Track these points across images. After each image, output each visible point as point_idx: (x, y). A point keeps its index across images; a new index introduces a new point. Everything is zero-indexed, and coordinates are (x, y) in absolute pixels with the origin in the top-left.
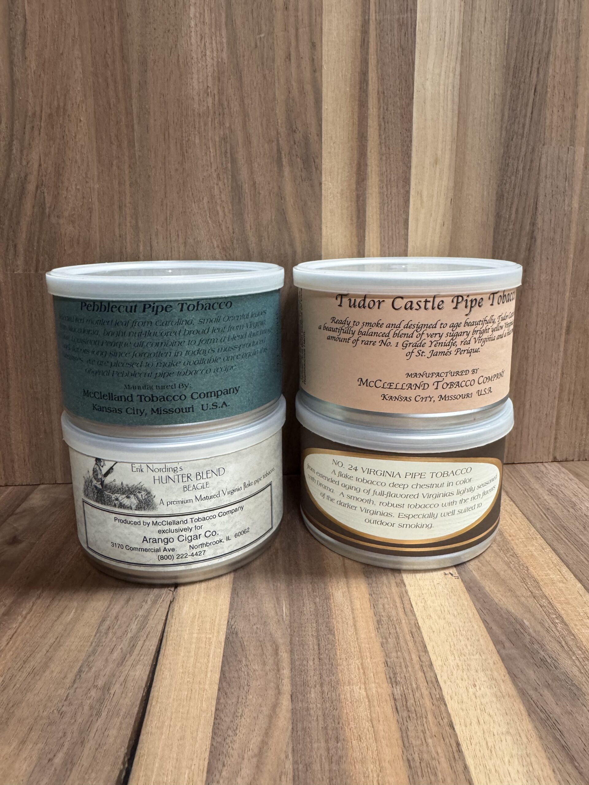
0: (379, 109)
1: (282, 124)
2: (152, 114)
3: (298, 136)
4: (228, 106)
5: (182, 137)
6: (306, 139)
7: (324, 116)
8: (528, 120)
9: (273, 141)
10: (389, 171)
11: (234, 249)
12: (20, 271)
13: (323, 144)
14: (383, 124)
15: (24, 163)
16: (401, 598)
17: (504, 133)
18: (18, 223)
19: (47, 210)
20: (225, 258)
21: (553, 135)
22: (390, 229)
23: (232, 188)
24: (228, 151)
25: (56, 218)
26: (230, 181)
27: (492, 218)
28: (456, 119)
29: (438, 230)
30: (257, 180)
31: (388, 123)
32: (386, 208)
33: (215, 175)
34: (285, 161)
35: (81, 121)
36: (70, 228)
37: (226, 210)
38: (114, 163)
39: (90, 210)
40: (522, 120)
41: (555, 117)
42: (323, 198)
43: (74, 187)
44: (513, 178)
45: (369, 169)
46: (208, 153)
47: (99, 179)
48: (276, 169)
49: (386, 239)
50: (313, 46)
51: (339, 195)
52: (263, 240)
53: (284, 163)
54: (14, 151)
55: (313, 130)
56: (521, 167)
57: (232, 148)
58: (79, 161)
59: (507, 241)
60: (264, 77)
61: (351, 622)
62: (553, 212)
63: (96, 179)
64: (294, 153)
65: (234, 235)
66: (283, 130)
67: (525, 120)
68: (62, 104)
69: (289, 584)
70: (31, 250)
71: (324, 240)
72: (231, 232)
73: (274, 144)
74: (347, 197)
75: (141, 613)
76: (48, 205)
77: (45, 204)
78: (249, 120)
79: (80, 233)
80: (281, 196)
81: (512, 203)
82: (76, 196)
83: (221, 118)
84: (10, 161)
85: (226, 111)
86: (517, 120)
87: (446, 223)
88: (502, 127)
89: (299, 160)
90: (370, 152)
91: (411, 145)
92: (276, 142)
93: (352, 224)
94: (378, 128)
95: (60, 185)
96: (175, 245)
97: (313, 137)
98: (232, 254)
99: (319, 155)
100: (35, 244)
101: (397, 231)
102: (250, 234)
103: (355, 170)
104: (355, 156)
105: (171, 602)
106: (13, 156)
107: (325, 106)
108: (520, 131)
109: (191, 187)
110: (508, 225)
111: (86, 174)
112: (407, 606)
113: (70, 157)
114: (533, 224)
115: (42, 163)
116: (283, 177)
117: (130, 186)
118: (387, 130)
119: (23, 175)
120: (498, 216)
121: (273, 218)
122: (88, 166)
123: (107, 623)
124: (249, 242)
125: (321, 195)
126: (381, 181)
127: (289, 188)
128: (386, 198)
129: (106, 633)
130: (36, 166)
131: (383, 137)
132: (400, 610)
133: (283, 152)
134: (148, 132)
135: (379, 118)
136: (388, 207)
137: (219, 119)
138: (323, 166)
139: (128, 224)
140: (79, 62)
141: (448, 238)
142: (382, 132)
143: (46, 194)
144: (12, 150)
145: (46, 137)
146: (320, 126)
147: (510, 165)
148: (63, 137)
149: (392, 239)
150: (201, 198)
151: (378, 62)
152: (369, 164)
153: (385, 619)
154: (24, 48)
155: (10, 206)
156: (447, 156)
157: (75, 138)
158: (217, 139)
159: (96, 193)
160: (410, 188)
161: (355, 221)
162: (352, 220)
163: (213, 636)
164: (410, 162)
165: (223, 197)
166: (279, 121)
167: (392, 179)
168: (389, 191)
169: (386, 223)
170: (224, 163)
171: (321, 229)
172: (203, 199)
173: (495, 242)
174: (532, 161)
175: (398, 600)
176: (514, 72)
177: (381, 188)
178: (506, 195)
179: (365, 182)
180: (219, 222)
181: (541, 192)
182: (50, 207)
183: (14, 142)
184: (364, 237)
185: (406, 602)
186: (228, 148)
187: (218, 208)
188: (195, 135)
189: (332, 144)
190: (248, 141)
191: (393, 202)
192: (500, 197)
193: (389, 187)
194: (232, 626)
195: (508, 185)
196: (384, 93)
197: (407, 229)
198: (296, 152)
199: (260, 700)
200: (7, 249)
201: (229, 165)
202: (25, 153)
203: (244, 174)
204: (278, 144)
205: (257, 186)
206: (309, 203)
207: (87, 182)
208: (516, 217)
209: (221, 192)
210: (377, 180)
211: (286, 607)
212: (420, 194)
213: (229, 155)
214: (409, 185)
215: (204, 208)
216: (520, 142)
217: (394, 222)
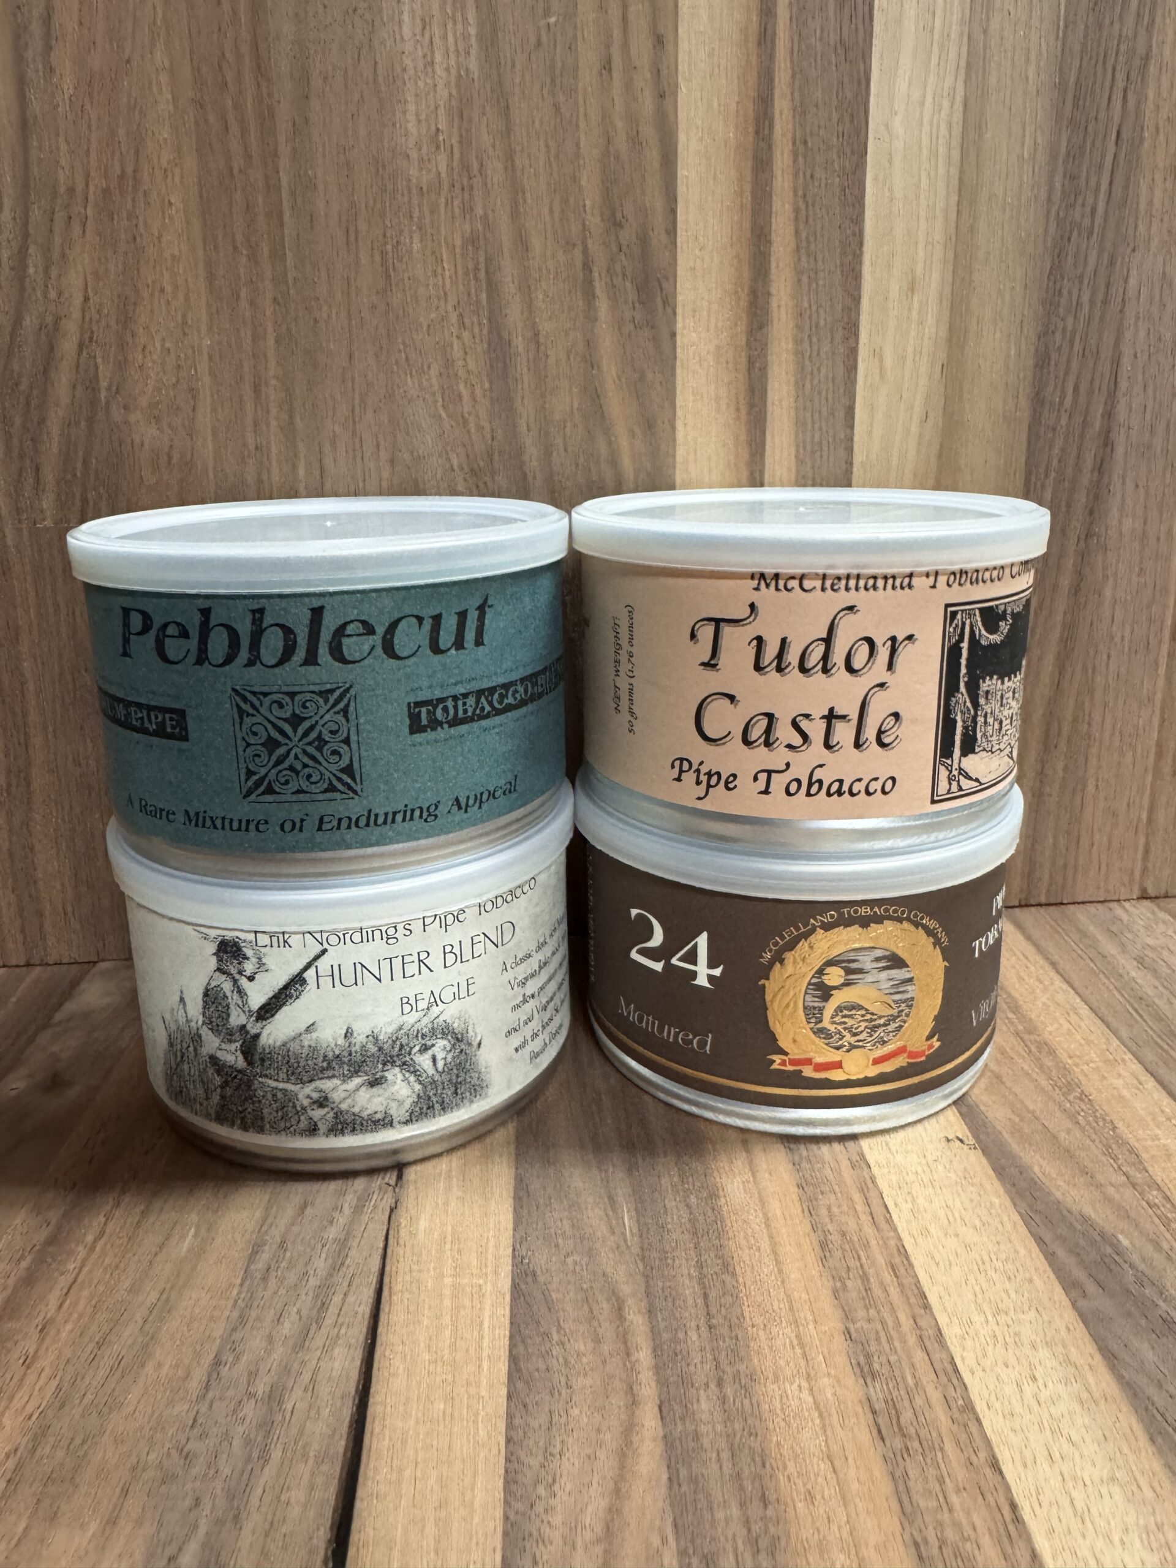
0: (796, 175)
1: (593, 208)
2: (321, 188)
3: (627, 235)
4: (480, 171)
5: (385, 236)
6: (644, 240)
7: (681, 189)
8: (1102, 196)
9: (574, 245)
10: (814, 308)
11: (493, 473)
12: (49, 523)
13: (679, 250)
14: (803, 207)
15: (53, 294)
16: (863, 1190)
17: (1053, 225)
18: (42, 421)
19: (103, 394)
20: (475, 491)
21: (1154, 229)
22: (817, 426)
23: (489, 345)
24: (482, 266)
25: (122, 411)
26: (485, 331)
27: (1024, 403)
28: (954, 198)
29: (914, 429)
30: (540, 328)
31: (813, 205)
32: (808, 386)
33: (453, 318)
34: (599, 287)
35: (170, 203)
36: (153, 431)
37: (478, 391)
38: (243, 294)
39: (193, 392)
40: (1090, 200)
41: (1158, 193)
42: (678, 363)
43: (158, 345)
44: (1070, 320)
45: (774, 303)
46: (439, 271)
47: (210, 329)
48: (581, 303)
49: (809, 447)
50: (659, 41)
51: (711, 358)
52: (555, 454)
53: (598, 292)
54: (31, 270)
55: (659, 220)
56: (1085, 298)
57: (488, 261)
58: (169, 289)
59: (1056, 451)
60: (556, 107)
61: (765, 1245)
62: (1150, 390)
63: (204, 328)
64: (618, 268)
65: (495, 443)
66: (595, 221)
67: (1096, 198)
68: (129, 170)
69: (631, 1169)
70: (69, 477)
71: (680, 453)
72: (489, 437)
73: (578, 253)
74: (727, 363)
75: (332, 1233)
76: (104, 384)
77: (98, 381)
78: (525, 201)
79: (172, 440)
80: (591, 362)
81: (1067, 373)
82: (163, 364)
83: (466, 196)
84: (22, 289)
85: (477, 182)
86: (1080, 201)
87: (931, 415)
88: (1048, 212)
89: (628, 284)
90: (777, 267)
91: (861, 253)
92: (580, 247)
93: (738, 418)
94: (792, 216)
95: (130, 340)
96: (372, 465)
97: (658, 238)
98: (490, 484)
99: (671, 274)
100: (79, 465)
101: (831, 432)
102: (529, 441)
103: (744, 304)
104: (746, 275)
105: (392, 1210)
106: (28, 280)
107: (682, 172)
108: (1087, 222)
109: (404, 343)
110: (1059, 418)
111: (184, 316)
112: (878, 1211)
113: (150, 282)
114: (1109, 415)
115: (91, 294)
116: (596, 320)
117: (277, 341)
118: (811, 220)
119: (49, 319)
120: (1038, 400)
121: (576, 406)
122: (187, 298)
123: (265, 1256)
124: (526, 458)
125: (675, 358)
126: (799, 327)
127: (607, 342)
128: (807, 362)
129: (265, 1279)
130: (78, 301)
131: (804, 236)
132: (865, 1219)
133: (595, 269)
134: (312, 228)
135: (795, 194)
136: (812, 380)
137: (463, 200)
138: (680, 298)
139: (274, 423)
140: (164, 78)
141: (936, 447)
142: (802, 226)
143: (99, 360)
144: (25, 267)
145: (98, 238)
146: (674, 211)
147: (1065, 292)
148: (135, 238)
149: (822, 449)
150: (425, 367)
151: (793, 76)
152: (773, 291)
153: (835, 1238)
154: (48, 48)
155: (24, 386)
156: (936, 276)
157: (160, 242)
158: (458, 242)
159: (205, 357)
160: (857, 344)
161: (744, 411)
162: (738, 410)
163: (486, 1283)
164: (858, 287)
165: (472, 365)
166: (588, 202)
167: (822, 323)
168: (815, 348)
169: (809, 415)
170: (473, 291)
171: (673, 428)
172: (429, 367)
173: (1031, 453)
174: (1108, 285)
175: (857, 1197)
176: (1076, 99)
177: (798, 342)
178: (1054, 356)
179: (765, 330)
180: (463, 417)
181: (1127, 351)
182: (109, 388)
183: (30, 251)
184: (763, 444)
185: (875, 1202)
186: (482, 259)
187: (461, 386)
188: (411, 232)
189: (697, 252)
190: (522, 243)
191: (823, 371)
192: (1042, 361)
193: (814, 339)
194: (523, 1258)
195: (1058, 336)
196: (805, 143)
197: (852, 427)
198: (624, 267)
199: (597, 1418)
200: (20, 475)
201: (484, 295)
202: (54, 273)
203: (514, 314)
204: (585, 251)
205: (542, 340)
206: (650, 376)
207: (185, 334)
208: (1075, 400)
209: (466, 353)
210: (791, 325)
211: (630, 1218)
212: (878, 354)
213: (482, 275)
214: (856, 335)
215: (431, 386)
216: (1085, 245)
217: (825, 414)
